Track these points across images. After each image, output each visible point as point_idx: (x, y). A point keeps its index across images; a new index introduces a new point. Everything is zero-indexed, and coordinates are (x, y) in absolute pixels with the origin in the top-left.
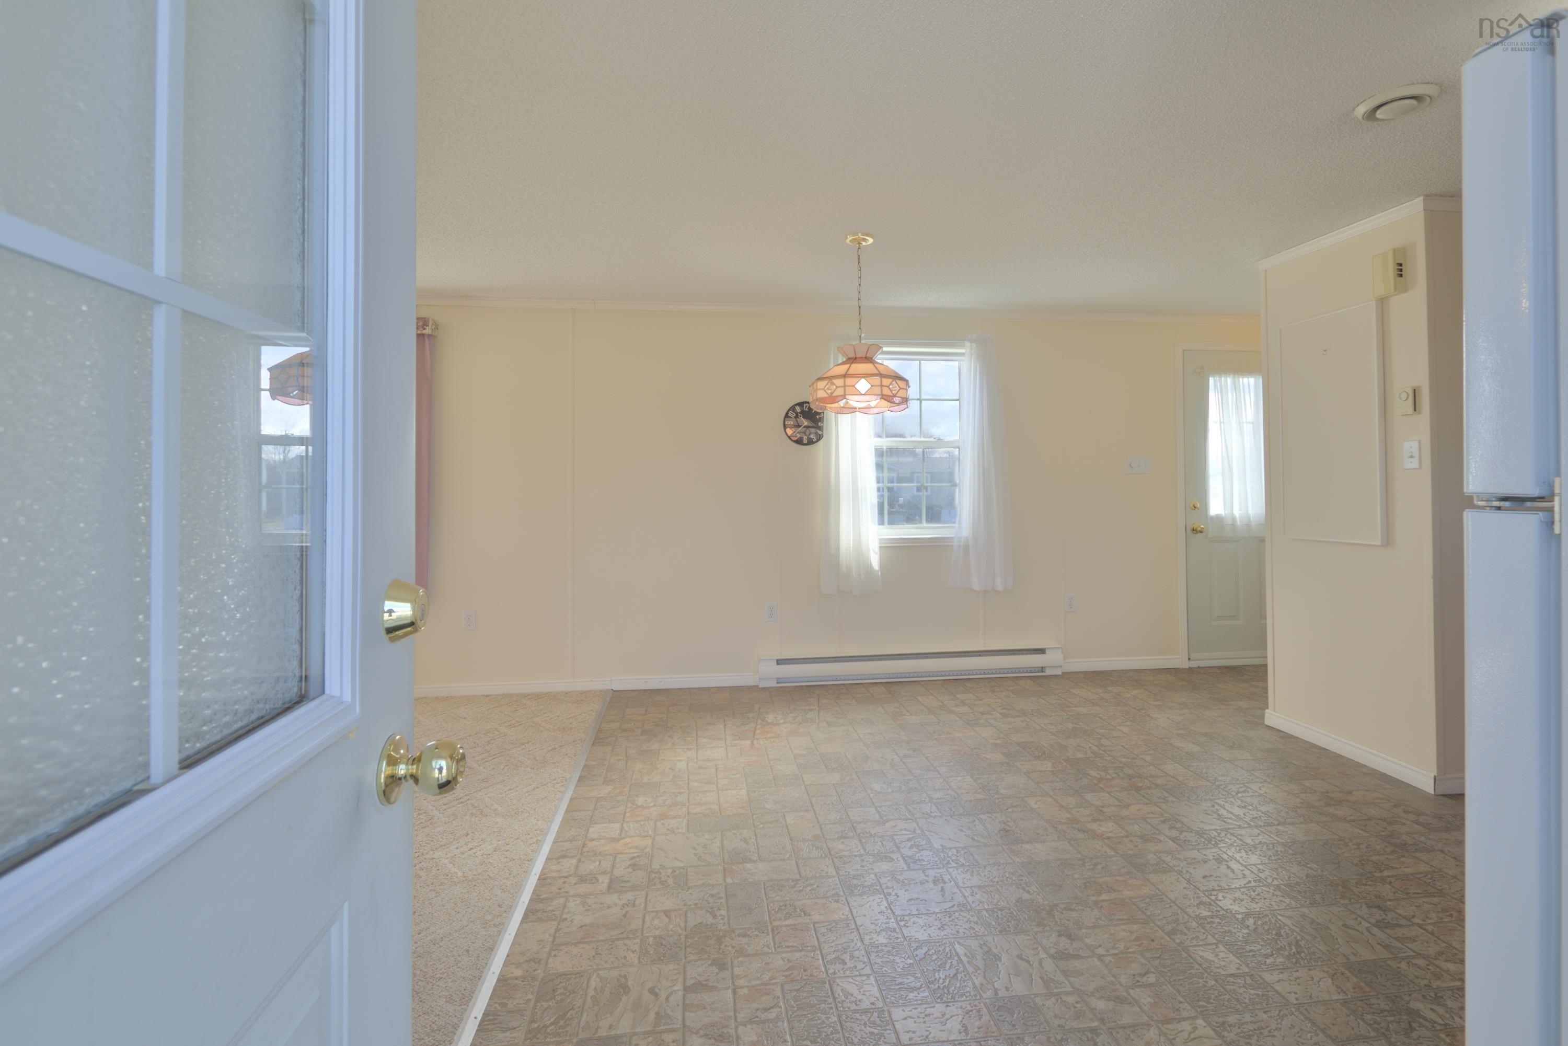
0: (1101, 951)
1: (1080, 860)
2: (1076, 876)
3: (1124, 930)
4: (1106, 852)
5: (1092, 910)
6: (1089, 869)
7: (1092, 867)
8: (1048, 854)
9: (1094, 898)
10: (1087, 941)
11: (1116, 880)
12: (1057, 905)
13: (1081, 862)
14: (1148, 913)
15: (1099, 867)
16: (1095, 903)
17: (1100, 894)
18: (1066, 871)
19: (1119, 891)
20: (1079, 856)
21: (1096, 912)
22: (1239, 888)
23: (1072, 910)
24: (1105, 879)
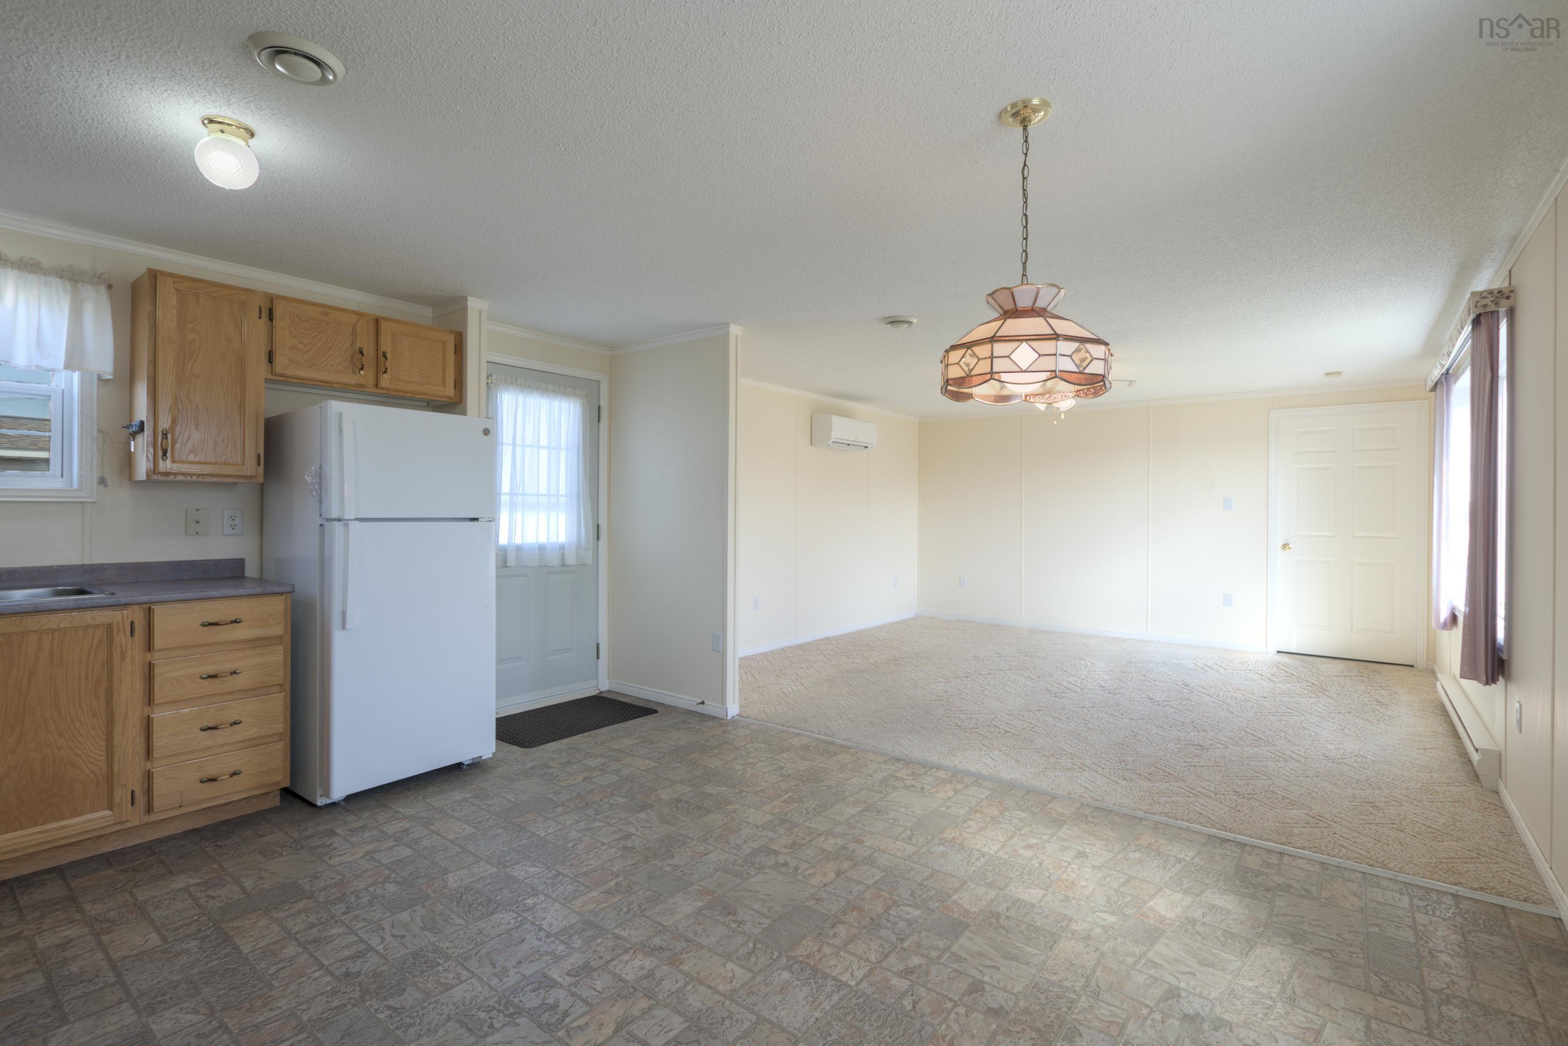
0: (604, 847)
1: (645, 910)
2: (641, 892)
3: (592, 865)
4: (624, 929)
5: (618, 870)
6: (633, 903)
7: (631, 907)
8: (675, 904)
9: (620, 879)
10: (614, 850)
11: (606, 902)
12: (644, 864)
13: (643, 907)
14: (576, 884)
15: (625, 910)
16: (617, 876)
17: (616, 884)
18: (652, 894)
19: (602, 893)
20: (647, 914)
21: (615, 870)
22: (491, 939)
23: (633, 865)
24: (616, 900)
